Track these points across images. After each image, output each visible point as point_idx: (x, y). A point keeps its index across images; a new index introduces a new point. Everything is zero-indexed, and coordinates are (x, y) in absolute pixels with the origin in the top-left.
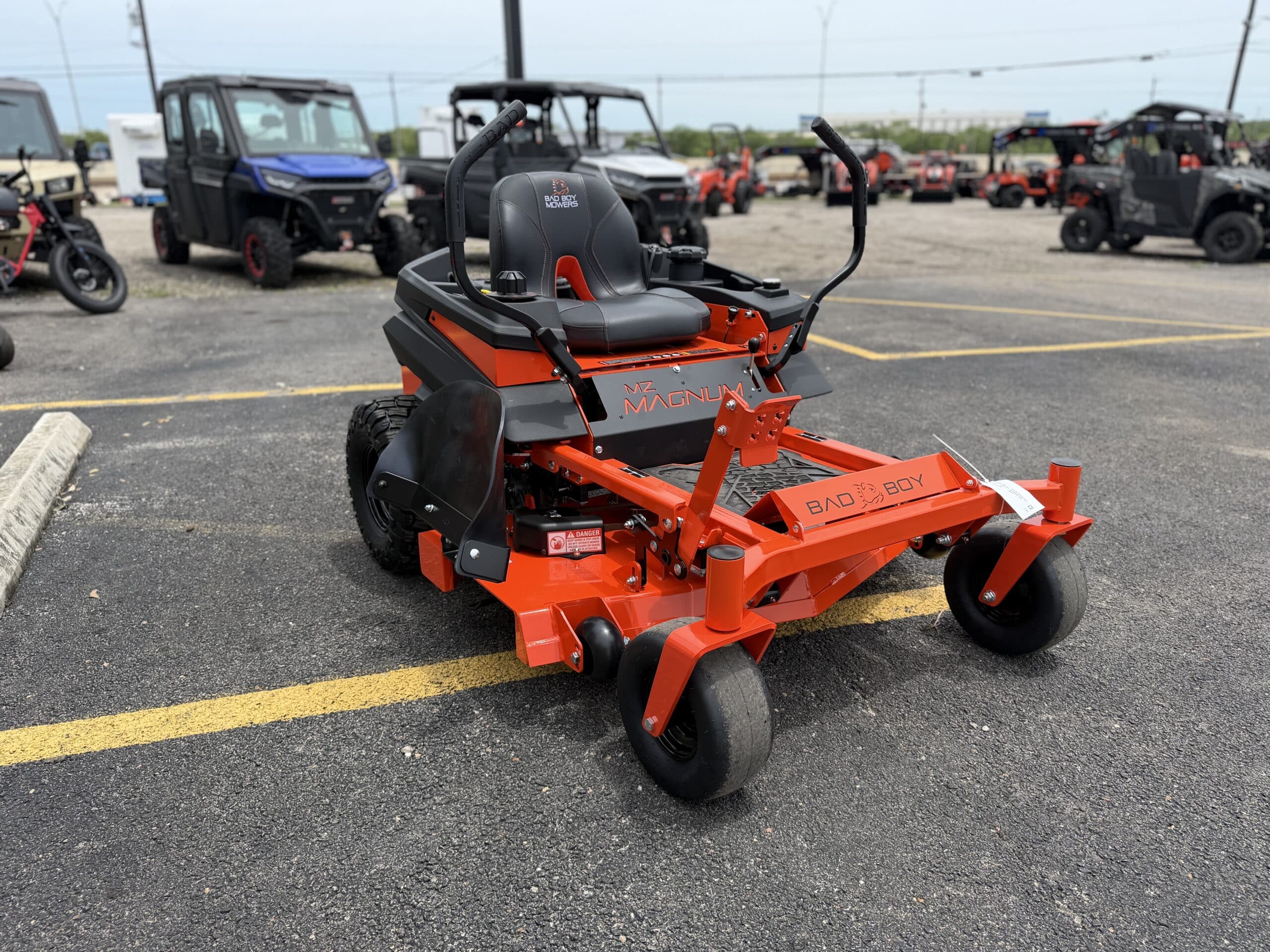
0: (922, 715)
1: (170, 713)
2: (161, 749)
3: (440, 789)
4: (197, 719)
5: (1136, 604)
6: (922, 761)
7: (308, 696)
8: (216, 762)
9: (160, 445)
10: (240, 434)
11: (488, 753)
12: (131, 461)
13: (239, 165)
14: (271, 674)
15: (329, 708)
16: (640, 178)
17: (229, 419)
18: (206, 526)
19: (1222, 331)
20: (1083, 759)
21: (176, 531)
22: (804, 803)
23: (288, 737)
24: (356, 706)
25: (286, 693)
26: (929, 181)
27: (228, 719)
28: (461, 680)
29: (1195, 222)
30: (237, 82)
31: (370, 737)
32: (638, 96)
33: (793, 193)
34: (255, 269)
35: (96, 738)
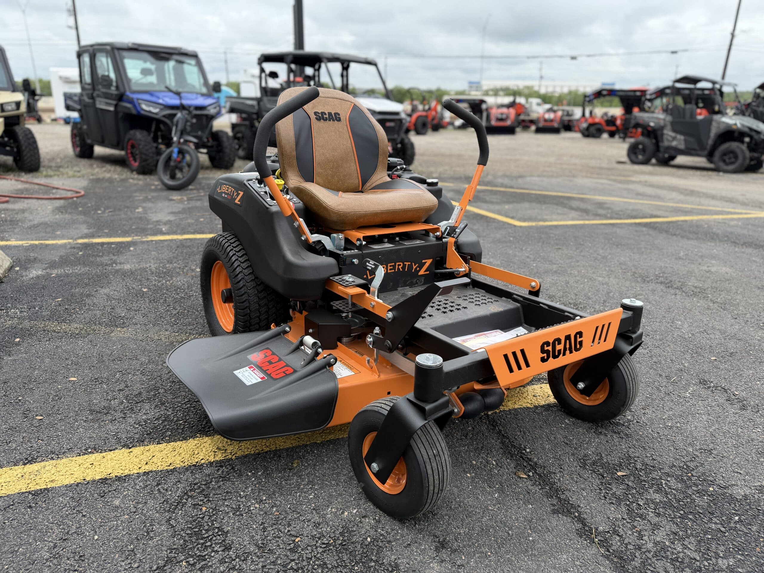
1: (25, 471)
2: (13, 500)
4: (44, 476)
7: (129, 458)
8: (52, 512)
11: (256, 508)
12: (34, 282)
13: (125, 97)
14: (104, 440)
15: (143, 468)
19: (731, 213)
23: (110, 491)
24: (163, 467)
25: (114, 456)
26: (546, 120)
27: (67, 476)
28: (241, 448)
29: (709, 147)
30: (125, 47)
31: (170, 493)
32: (373, 62)
33: (464, 126)
34: (133, 162)
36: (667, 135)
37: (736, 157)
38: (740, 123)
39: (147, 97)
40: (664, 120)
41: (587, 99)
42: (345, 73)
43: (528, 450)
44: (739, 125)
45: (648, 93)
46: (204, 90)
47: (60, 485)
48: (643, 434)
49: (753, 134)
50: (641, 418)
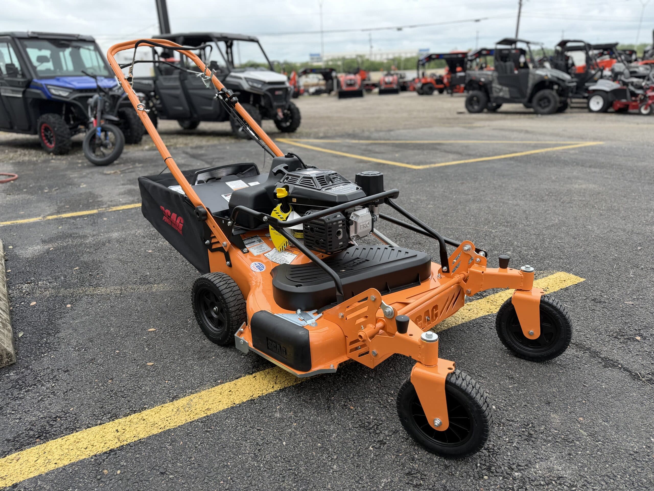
1: (176, 406)
2: (188, 429)
4: (197, 407)
7: (257, 382)
8: (230, 432)
13: (32, 84)
14: (224, 371)
16: (264, 83)
23: (264, 409)
26: (386, 83)
27: (217, 404)
29: (528, 95)
30: (26, 36)
32: (256, 40)
33: (318, 93)
34: (48, 144)
35: (138, 429)
36: (495, 87)
37: (549, 101)
38: (550, 74)
39: (54, 82)
40: (492, 75)
42: (229, 50)
44: (549, 76)
45: (470, 54)
46: (105, 73)
47: (218, 411)
49: (560, 82)
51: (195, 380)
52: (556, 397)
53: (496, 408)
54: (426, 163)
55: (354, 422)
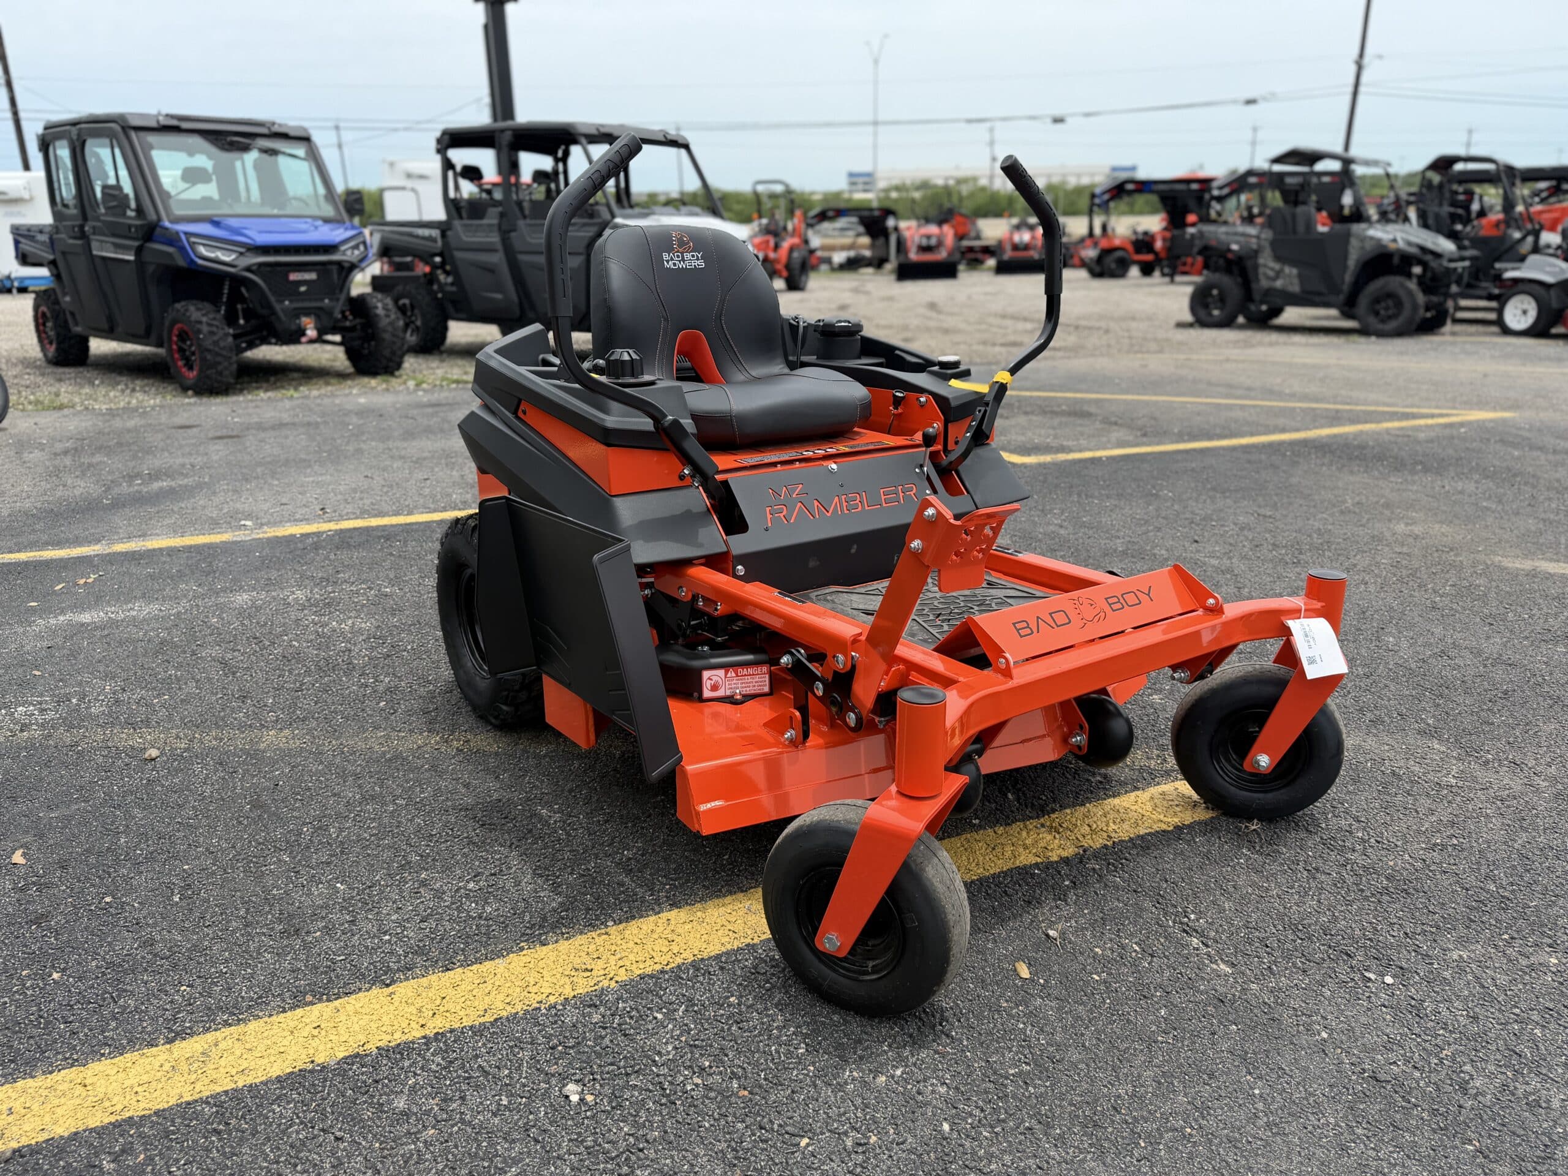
0: (1294, 965)
1: (175, 1055)
2: (173, 1121)
3: (641, 1155)
4: (223, 1062)
5: (1491, 777)
6: (1324, 1040)
7: (392, 1008)
8: (268, 1139)
9: (86, 617)
10: (203, 597)
11: (697, 1085)
12: (45, 644)
13: (158, 233)
14: (326, 973)
15: (430, 1024)
17: (181, 574)
18: (178, 737)
19: (1414, 416)
20: (1535, 1017)
21: (132, 747)
22: (1192, 1127)
23: (377, 1082)
24: (471, 1019)
25: (358, 1005)
26: (1016, 247)
27: (272, 1059)
28: (621, 963)
29: (1346, 288)
30: (154, 124)
31: (507, 1072)
32: (680, 141)
33: (852, 265)
34: (184, 370)
35: (60, 1111)
36: (1265, 266)
37: (1399, 304)
38: (1403, 239)
39: (206, 229)
40: (1258, 237)
41: (1097, 201)
43: (1192, 917)
44: (1401, 245)
45: (1215, 184)
46: (329, 211)
47: (264, 1078)
48: (1396, 865)
49: (1428, 258)
50: (1382, 833)
51: (249, 988)
52: (1119, 1113)
53: (952, 1130)
54: (1047, 449)
55: (576, 1140)
